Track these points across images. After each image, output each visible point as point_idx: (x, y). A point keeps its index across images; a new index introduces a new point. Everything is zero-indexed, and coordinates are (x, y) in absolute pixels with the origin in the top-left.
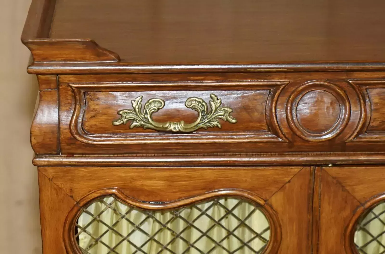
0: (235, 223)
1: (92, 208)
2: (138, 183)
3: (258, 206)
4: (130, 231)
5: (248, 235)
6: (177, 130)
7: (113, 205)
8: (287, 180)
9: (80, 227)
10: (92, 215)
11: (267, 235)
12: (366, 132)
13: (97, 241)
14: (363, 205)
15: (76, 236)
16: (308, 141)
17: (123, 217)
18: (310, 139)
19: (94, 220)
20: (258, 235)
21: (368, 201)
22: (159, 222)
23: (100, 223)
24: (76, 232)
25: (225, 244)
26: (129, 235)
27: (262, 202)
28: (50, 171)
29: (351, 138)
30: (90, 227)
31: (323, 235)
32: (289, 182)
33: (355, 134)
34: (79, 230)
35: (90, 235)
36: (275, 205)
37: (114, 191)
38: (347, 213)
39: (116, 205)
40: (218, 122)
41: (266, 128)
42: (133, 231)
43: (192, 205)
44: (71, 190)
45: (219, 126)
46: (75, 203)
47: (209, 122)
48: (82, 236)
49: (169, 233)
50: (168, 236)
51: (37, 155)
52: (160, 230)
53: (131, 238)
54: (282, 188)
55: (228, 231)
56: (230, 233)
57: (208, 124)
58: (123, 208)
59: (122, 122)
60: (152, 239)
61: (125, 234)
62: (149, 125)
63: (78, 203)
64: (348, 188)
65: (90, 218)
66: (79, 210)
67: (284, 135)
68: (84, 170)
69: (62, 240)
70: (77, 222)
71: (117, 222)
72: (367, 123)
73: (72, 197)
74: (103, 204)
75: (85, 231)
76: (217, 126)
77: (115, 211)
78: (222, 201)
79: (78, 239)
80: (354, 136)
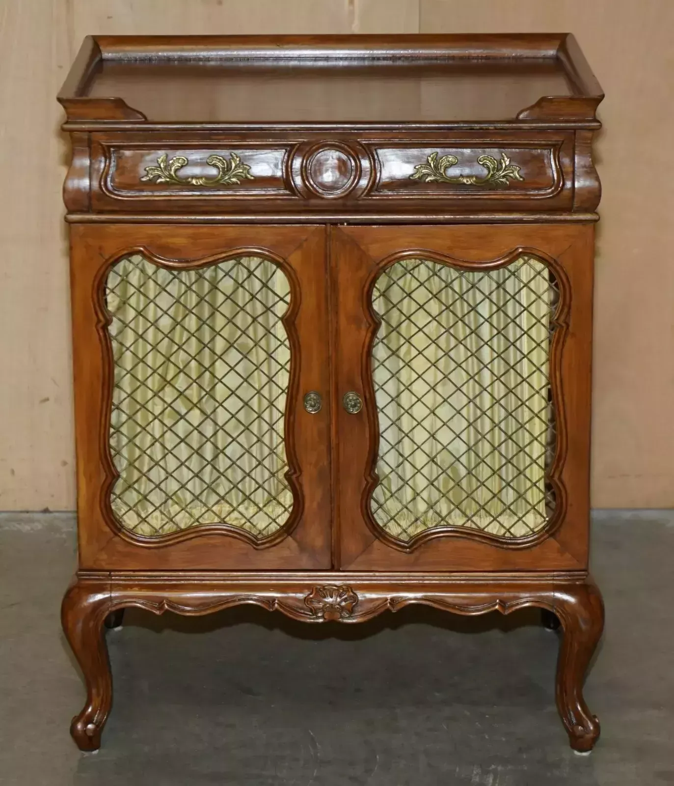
0: (257, 285)
1: (120, 267)
2: (164, 241)
3: (279, 265)
4: (157, 294)
5: (272, 299)
6: (199, 183)
7: (140, 266)
8: (304, 237)
9: (109, 289)
10: (120, 276)
11: (288, 299)
12: (376, 190)
13: (124, 303)
14: (378, 264)
15: (104, 298)
16: (323, 199)
17: (150, 278)
18: (325, 196)
19: (122, 280)
20: (282, 299)
21: (383, 260)
22: (185, 284)
23: (129, 285)
24: (105, 294)
25: (248, 308)
26: (156, 297)
27: (281, 261)
28: (81, 228)
29: (363, 196)
30: (117, 288)
31: (341, 298)
32: (306, 240)
33: (366, 191)
34: (108, 291)
35: (118, 296)
36: (294, 265)
37: (142, 249)
38: (362, 273)
39: (143, 265)
40: (238, 180)
41: (283, 186)
42: (160, 293)
43: (215, 263)
44: (101, 248)
45: (239, 182)
46: (104, 260)
47: (229, 178)
48: (110, 298)
49: (194, 295)
50: (193, 299)
51: (70, 212)
52: (186, 292)
53: (158, 301)
54: (300, 247)
55: (251, 294)
56: (253, 297)
57: (228, 181)
58: (150, 268)
59: (148, 178)
60: (178, 301)
61: (152, 296)
62: (173, 181)
63: (107, 260)
64: (363, 247)
65: (119, 279)
66: (107, 269)
67: (299, 192)
68: (113, 227)
69: (91, 299)
70: (106, 283)
71: (144, 283)
72: (377, 181)
73: (101, 254)
74: (131, 265)
75: (114, 292)
76: (237, 184)
77: (143, 271)
78: (244, 261)
79: (106, 300)
80: (365, 193)
